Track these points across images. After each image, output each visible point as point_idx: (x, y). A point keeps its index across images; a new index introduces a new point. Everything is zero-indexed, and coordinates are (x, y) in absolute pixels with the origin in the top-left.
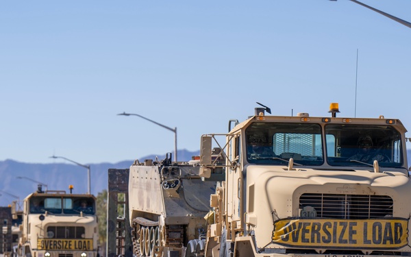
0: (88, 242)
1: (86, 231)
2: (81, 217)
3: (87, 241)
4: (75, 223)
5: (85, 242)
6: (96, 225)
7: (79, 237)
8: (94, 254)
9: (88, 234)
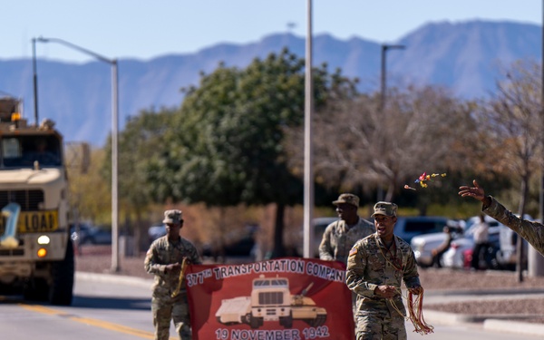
0: (50, 216)
1: (47, 196)
2: (37, 172)
3: (47, 215)
4: (25, 183)
5: (43, 217)
6: (63, 185)
7: (34, 207)
8: (63, 238)
9: (51, 201)
